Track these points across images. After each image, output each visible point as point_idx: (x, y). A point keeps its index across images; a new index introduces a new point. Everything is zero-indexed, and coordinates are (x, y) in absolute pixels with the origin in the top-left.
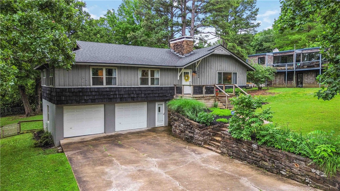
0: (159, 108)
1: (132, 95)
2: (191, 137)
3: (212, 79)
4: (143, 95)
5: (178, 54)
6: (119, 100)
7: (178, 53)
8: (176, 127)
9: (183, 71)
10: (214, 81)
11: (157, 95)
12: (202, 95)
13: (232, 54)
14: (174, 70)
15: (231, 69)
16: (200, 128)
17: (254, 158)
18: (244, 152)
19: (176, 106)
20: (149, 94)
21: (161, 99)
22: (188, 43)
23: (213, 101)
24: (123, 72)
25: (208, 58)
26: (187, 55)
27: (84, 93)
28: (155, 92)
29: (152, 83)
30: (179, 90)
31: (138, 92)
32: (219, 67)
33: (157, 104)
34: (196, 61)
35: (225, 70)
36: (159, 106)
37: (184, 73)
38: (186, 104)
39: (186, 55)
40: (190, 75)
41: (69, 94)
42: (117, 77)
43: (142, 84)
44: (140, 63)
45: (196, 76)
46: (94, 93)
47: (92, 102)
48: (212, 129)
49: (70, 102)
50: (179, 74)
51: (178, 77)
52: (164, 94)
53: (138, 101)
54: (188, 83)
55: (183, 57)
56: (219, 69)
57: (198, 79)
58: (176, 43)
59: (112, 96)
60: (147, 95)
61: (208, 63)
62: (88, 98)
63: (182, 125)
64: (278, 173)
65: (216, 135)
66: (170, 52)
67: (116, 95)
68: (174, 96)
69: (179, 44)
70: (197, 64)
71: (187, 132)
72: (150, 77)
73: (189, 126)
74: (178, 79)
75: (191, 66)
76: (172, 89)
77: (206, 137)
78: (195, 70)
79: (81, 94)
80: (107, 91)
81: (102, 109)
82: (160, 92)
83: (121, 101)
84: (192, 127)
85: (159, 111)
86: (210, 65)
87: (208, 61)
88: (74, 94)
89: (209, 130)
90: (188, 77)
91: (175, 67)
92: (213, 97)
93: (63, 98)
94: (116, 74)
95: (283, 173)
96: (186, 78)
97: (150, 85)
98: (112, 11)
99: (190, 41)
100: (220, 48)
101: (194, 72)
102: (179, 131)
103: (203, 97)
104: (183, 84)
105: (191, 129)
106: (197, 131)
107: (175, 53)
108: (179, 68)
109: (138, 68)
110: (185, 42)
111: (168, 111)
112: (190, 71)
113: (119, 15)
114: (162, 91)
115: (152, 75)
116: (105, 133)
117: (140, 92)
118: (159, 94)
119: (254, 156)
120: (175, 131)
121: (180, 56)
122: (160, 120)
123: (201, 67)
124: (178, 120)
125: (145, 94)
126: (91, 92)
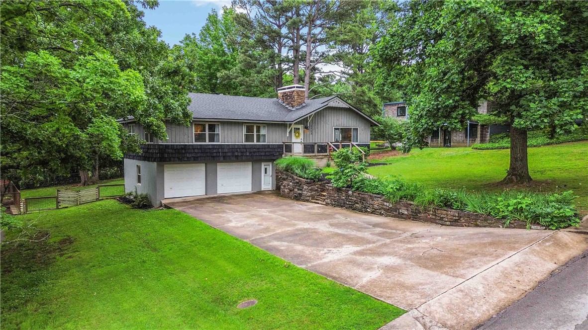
0: (266, 169)
1: (236, 154)
2: (300, 194)
3: (327, 136)
4: (248, 154)
5: (287, 106)
6: (222, 159)
7: (288, 104)
8: (285, 186)
9: (293, 126)
10: (330, 138)
11: (263, 154)
12: (314, 154)
13: (351, 107)
14: (282, 125)
15: (350, 124)
16: (307, 184)
17: (350, 203)
18: (343, 200)
19: (285, 164)
20: (254, 152)
21: (268, 158)
22: (299, 93)
23: (326, 161)
24: (226, 127)
25: (322, 112)
26: (299, 107)
27: (187, 150)
28: (261, 150)
29: (258, 141)
30: (289, 148)
31: (242, 150)
32: (335, 121)
33: (263, 164)
34: (308, 115)
35: (343, 125)
36: (266, 167)
37: (295, 128)
38: (295, 161)
39: (297, 108)
40: (301, 131)
41: (171, 151)
42: (220, 133)
43: (246, 141)
44: (245, 118)
45: (308, 132)
46: (196, 151)
47: (194, 160)
48: (320, 185)
49: (172, 159)
50: (288, 130)
51: (288, 133)
52: (272, 153)
53: (242, 161)
54: (299, 141)
55: (293, 109)
56: (335, 124)
57: (311, 135)
58: (285, 93)
59: (215, 154)
60: (252, 153)
61: (322, 117)
62: (190, 156)
63: (291, 184)
64: (366, 211)
65: (323, 191)
66: (278, 104)
67: (219, 153)
68: (283, 156)
69: (289, 94)
70: (310, 118)
71: (296, 190)
72: (255, 134)
73: (298, 183)
74: (288, 136)
75: (303, 122)
76: (280, 147)
77: (314, 192)
78: (307, 125)
79: (183, 151)
80: (209, 149)
81: (204, 168)
82: (267, 150)
83: (224, 159)
84: (301, 184)
85: (266, 173)
86: (325, 119)
87: (322, 115)
88: (177, 151)
89: (317, 186)
90: (299, 133)
91: (283, 123)
92: (326, 156)
93: (166, 155)
94: (219, 130)
95: (369, 210)
96: (297, 135)
97: (255, 143)
98: (192, 37)
99: (301, 91)
100: (337, 100)
101: (306, 128)
102: (288, 191)
103: (315, 156)
104: (293, 141)
105: (299, 186)
106: (305, 187)
107: (284, 104)
108: (288, 123)
109: (243, 123)
110: (295, 93)
111: (276, 173)
112: (301, 127)
113: (202, 41)
114: (269, 150)
115: (258, 131)
116: (206, 195)
117: (245, 150)
118: (265, 152)
119: (350, 202)
120: (284, 191)
121: (289, 108)
122: (267, 183)
123: (314, 122)
124: (287, 179)
125: (250, 153)
126: (194, 149)
